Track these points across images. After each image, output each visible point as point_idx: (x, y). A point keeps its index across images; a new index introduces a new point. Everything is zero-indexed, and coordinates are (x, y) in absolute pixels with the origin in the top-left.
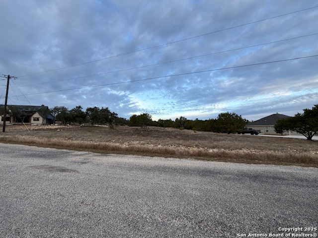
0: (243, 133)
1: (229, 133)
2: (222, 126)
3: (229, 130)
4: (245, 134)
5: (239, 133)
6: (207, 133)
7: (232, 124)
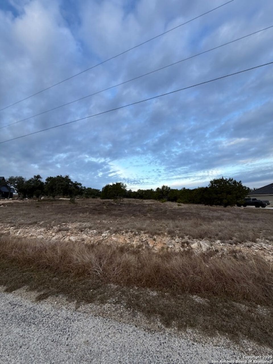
0: (245, 205)
1: (225, 206)
2: (215, 196)
3: (225, 201)
4: (248, 207)
5: (239, 205)
6: (196, 205)
7: (229, 193)
